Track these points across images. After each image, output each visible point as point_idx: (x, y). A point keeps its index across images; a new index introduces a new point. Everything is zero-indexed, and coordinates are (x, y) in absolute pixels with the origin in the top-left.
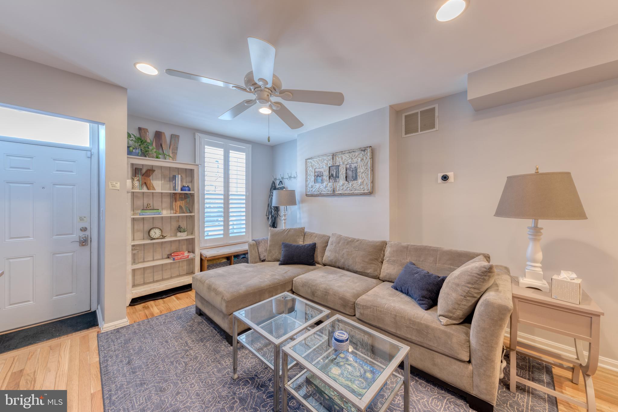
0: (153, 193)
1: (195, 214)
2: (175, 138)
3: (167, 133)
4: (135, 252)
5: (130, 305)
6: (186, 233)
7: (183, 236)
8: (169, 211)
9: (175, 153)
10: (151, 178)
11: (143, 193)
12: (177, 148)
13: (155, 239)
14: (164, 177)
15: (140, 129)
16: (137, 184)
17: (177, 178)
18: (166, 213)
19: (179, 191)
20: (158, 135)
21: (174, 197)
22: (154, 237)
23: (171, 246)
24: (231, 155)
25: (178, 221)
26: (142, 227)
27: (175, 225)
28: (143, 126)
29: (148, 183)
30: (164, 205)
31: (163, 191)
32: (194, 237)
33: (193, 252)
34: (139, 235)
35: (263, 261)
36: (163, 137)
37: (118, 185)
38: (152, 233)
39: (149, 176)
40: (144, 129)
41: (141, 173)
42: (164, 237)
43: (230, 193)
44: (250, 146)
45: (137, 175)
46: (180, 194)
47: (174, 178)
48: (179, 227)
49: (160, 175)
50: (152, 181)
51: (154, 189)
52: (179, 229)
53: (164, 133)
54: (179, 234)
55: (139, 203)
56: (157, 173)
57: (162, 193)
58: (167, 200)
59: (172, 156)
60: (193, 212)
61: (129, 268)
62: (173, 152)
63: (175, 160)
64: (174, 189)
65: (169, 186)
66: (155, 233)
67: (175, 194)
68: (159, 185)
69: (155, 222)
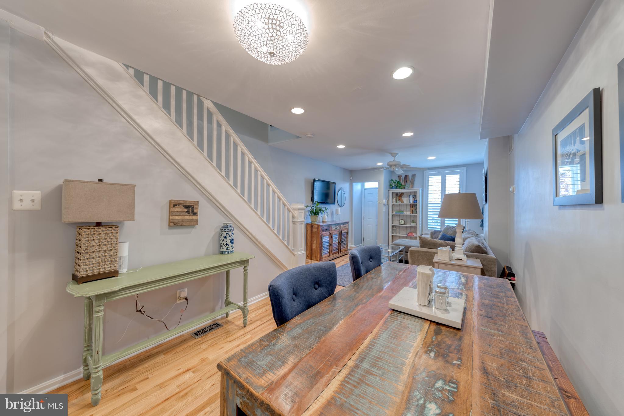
0: (403, 204)
2: (414, 176)
3: (410, 174)
4: (394, 229)
6: (415, 224)
7: (413, 225)
8: (409, 213)
10: (402, 197)
11: (398, 204)
12: (414, 181)
13: (401, 224)
16: (394, 200)
19: (412, 202)
20: (406, 177)
21: (411, 206)
23: (410, 229)
24: (447, 178)
26: (397, 219)
27: (412, 219)
29: (401, 199)
30: (408, 209)
31: (407, 203)
32: (417, 226)
34: (398, 222)
36: (408, 177)
38: (400, 221)
39: (401, 197)
40: (400, 176)
41: (397, 195)
42: (405, 224)
44: (465, 169)
45: (396, 197)
46: (413, 204)
47: (410, 196)
48: (413, 220)
49: (406, 196)
50: (403, 199)
51: (403, 202)
52: (413, 222)
55: (397, 208)
56: (405, 195)
57: (407, 204)
58: (409, 207)
59: (411, 186)
60: (417, 213)
61: (391, 234)
62: (412, 184)
63: (412, 187)
64: (410, 202)
65: (409, 200)
66: (402, 222)
67: (411, 204)
68: (405, 200)
69: (403, 217)
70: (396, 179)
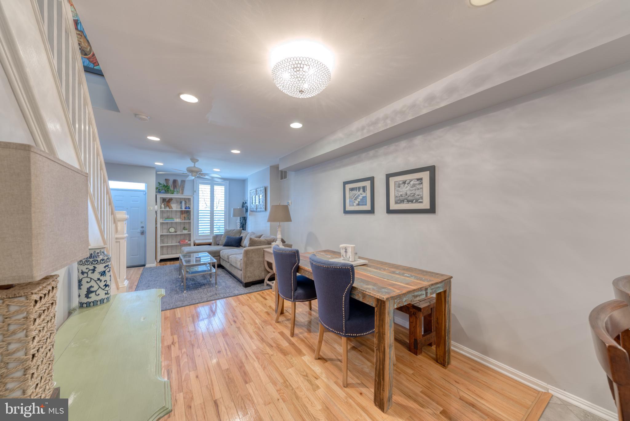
0: (172, 210)
1: (191, 221)
2: (183, 182)
3: (179, 180)
4: (162, 238)
5: (159, 262)
6: (187, 231)
7: (185, 232)
8: (180, 220)
9: (183, 190)
10: (171, 203)
11: (167, 211)
12: (184, 187)
14: (177, 202)
15: (166, 180)
16: (163, 206)
17: (182, 203)
18: (178, 220)
19: (184, 209)
20: (175, 182)
21: (182, 212)
22: (171, 232)
23: (181, 237)
24: (215, 188)
25: (184, 225)
26: (166, 227)
27: (182, 226)
28: (167, 178)
29: (169, 206)
30: (177, 216)
31: (177, 210)
32: (190, 233)
33: (190, 240)
34: (165, 231)
35: (218, 245)
36: (177, 182)
37: (152, 208)
38: (170, 230)
39: (170, 202)
40: (168, 179)
41: (166, 201)
42: (176, 232)
43: (214, 210)
44: (228, 182)
45: (164, 202)
46: (184, 211)
47: (181, 203)
48: (184, 228)
50: (171, 205)
51: (172, 208)
53: (177, 180)
54: (184, 231)
55: (165, 215)
56: (174, 201)
57: (176, 210)
58: (179, 214)
59: (181, 192)
60: (189, 220)
61: (159, 245)
62: (182, 190)
63: (182, 194)
64: (181, 208)
65: (179, 207)
66: (172, 230)
67: (182, 211)
68: (175, 207)
69: (172, 225)
70: (163, 182)
